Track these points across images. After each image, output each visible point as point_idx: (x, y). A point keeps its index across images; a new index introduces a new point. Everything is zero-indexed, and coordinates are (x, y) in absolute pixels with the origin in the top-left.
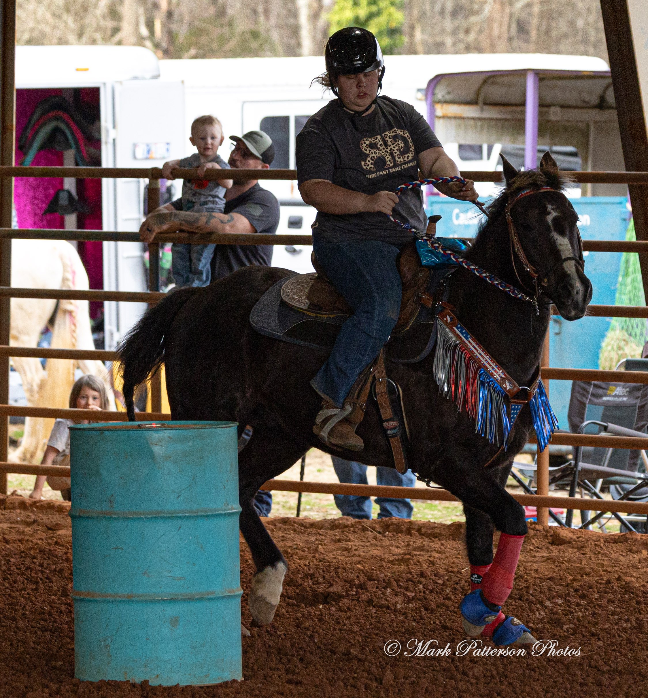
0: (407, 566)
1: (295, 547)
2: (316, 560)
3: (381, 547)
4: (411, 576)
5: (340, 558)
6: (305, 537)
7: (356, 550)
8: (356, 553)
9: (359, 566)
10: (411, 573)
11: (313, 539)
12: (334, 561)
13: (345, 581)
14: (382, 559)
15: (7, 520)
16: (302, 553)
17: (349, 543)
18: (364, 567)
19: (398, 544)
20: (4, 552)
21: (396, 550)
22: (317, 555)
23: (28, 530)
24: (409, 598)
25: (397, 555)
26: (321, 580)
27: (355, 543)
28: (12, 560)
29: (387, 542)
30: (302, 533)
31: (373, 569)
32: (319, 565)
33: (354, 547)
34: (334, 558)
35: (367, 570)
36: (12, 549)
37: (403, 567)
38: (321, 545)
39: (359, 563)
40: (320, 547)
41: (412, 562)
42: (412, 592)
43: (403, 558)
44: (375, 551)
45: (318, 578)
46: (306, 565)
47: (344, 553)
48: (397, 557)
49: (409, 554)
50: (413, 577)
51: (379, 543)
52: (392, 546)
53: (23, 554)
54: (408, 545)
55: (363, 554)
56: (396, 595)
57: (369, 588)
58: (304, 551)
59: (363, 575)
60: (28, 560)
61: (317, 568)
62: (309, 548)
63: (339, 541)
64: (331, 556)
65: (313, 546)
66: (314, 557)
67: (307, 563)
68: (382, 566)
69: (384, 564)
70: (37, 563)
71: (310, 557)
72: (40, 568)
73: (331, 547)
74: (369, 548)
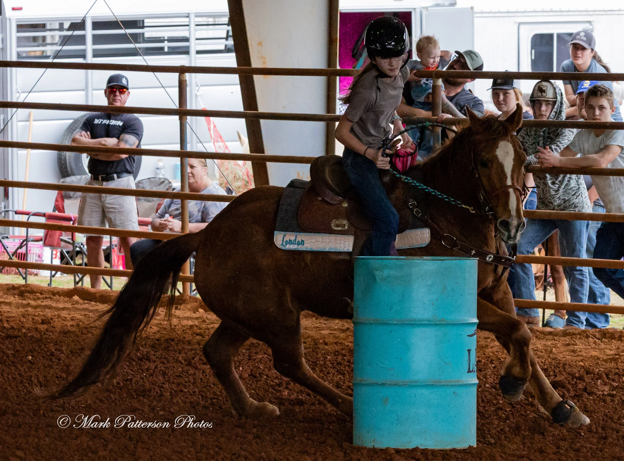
0: (616, 363)
1: (535, 349)
2: (551, 359)
3: (599, 349)
4: (617, 371)
5: (568, 357)
6: (543, 342)
7: (580, 351)
8: (580, 354)
9: (581, 364)
10: (618, 369)
11: (549, 343)
12: (564, 359)
13: (569, 374)
14: (598, 359)
15: (329, 328)
16: (540, 353)
17: (576, 347)
18: (585, 364)
19: (611, 348)
20: (323, 352)
21: (609, 352)
22: (551, 355)
23: (342, 335)
24: (614, 387)
25: (609, 355)
26: (551, 373)
27: (580, 345)
28: (329, 357)
29: (603, 346)
30: (542, 339)
31: (591, 366)
32: (552, 362)
33: (579, 350)
34: (564, 357)
35: (586, 366)
36: (329, 349)
37: (613, 364)
38: (555, 348)
39: (582, 361)
40: (554, 349)
41: (620, 360)
42: (616, 382)
43: (613, 357)
44: (593, 352)
45: (550, 372)
46: (542, 363)
47: (571, 353)
48: (609, 357)
49: (618, 355)
50: (619, 371)
51: (597, 347)
52: (606, 349)
53: (336, 353)
54: (618, 348)
55: (585, 354)
56: (605, 385)
57: (586, 379)
58: (542, 352)
59: (583, 370)
60: (340, 357)
61: (550, 365)
62: (546, 350)
63: (568, 345)
64: (561, 355)
65: (549, 349)
66: (549, 356)
67: (543, 361)
68: (598, 364)
69: (599, 362)
70: (346, 360)
71: (546, 356)
72: (348, 364)
73: (562, 349)
74: (590, 350)
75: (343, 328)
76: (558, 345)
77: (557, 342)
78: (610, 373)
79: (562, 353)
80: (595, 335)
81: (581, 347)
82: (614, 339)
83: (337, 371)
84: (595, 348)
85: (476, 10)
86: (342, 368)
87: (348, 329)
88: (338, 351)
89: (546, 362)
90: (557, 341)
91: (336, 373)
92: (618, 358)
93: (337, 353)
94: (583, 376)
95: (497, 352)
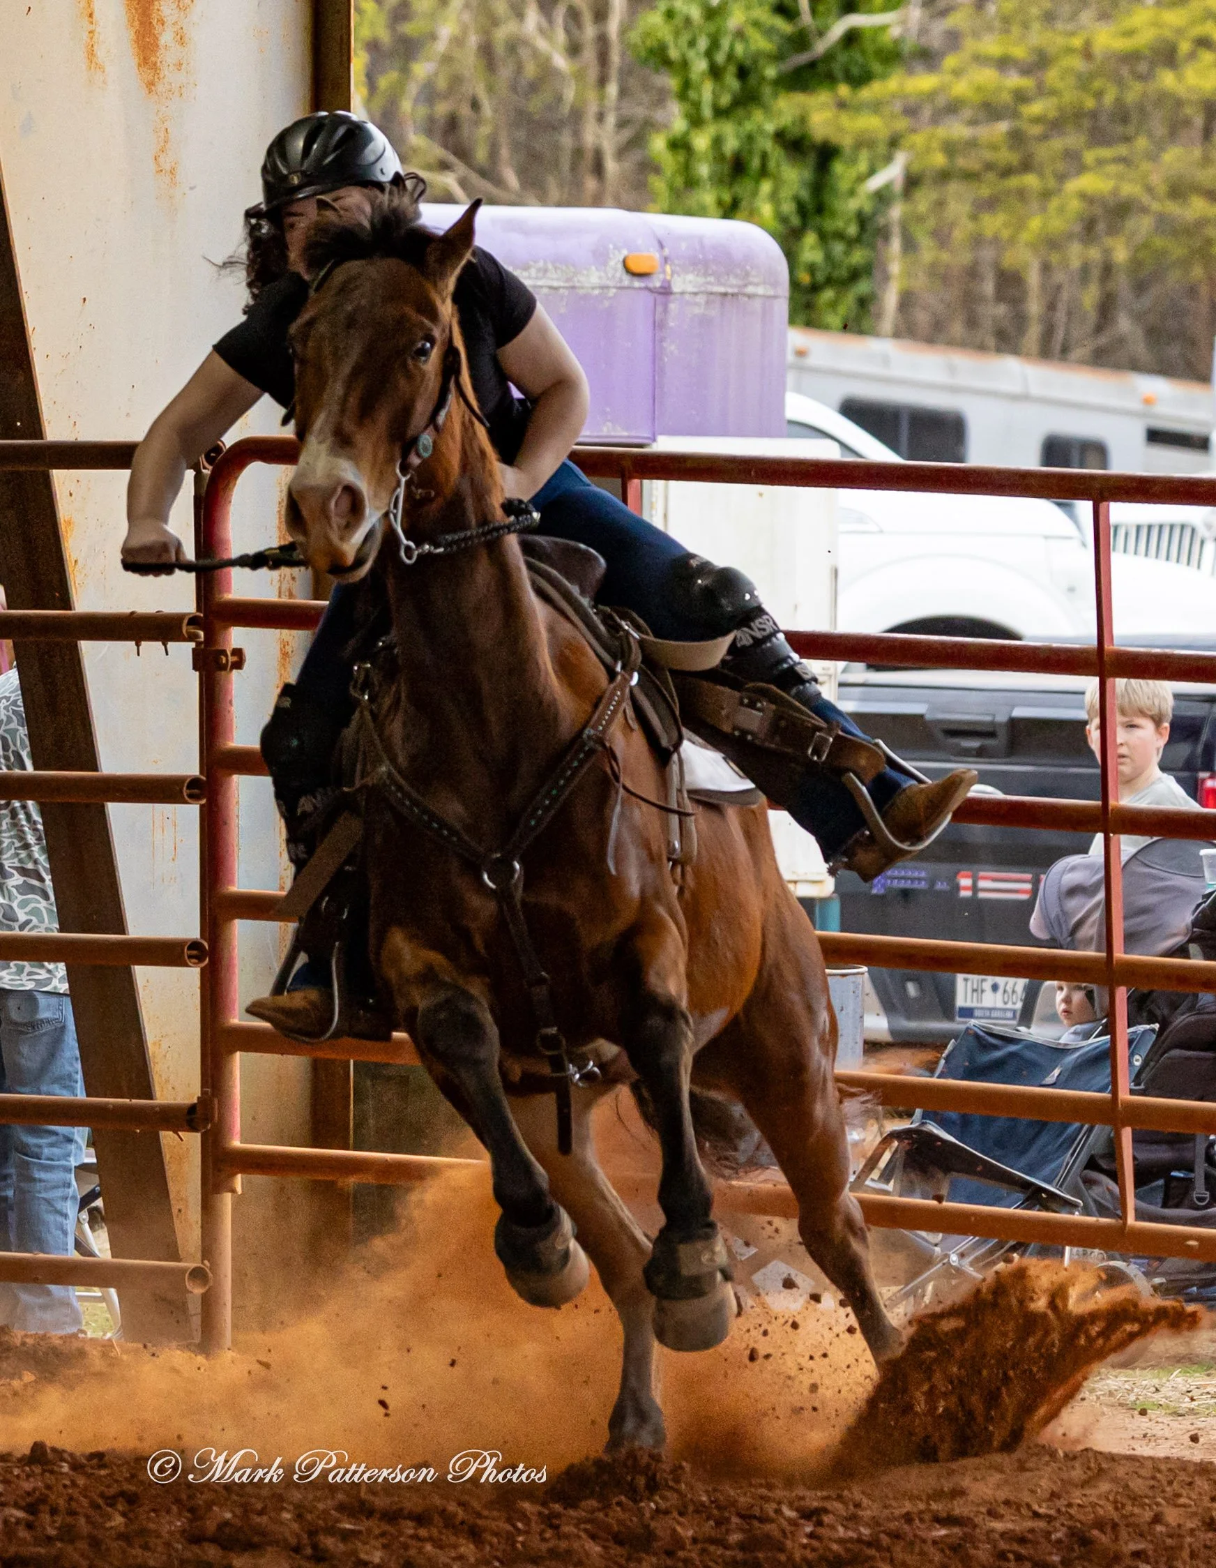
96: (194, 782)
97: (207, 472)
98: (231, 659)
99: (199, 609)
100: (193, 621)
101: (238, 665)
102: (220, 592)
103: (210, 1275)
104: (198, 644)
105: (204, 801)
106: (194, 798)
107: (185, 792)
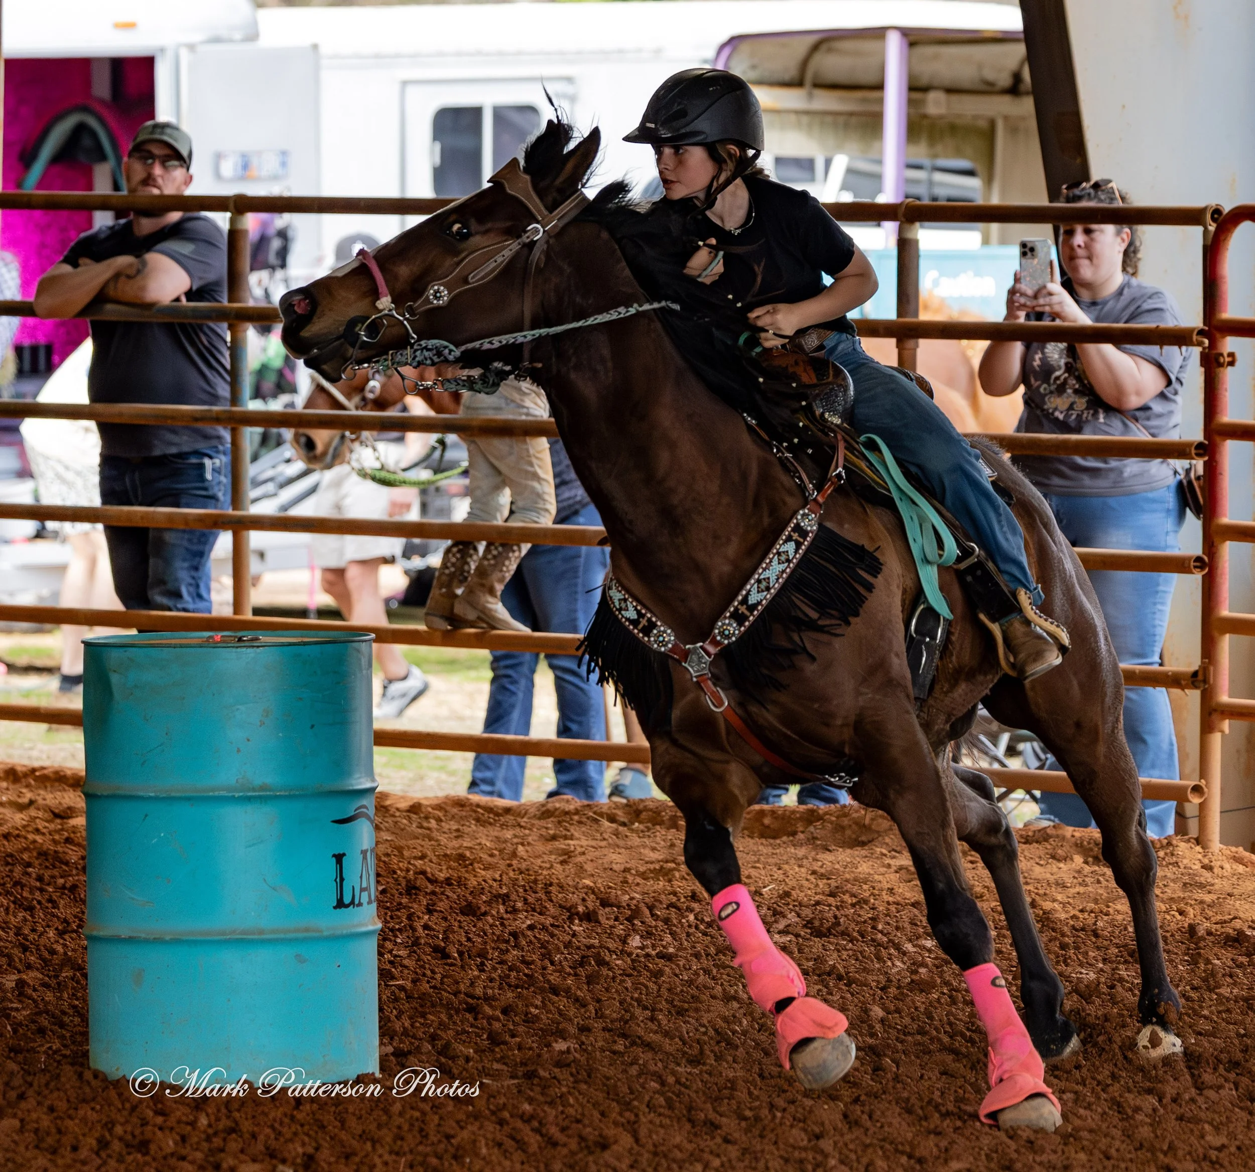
0: (670, 881)
1: (477, 848)
2: (514, 870)
3: (626, 848)
4: (674, 899)
5: (554, 867)
6: (495, 832)
7: (584, 853)
9: (587, 882)
10: (675, 894)
11: (509, 835)
12: (545, 873)
13: (561, 906)
14: (627, 871)
16: (489, 859)
17: (571, 842)
18: (595, 883)
19: (654, 845)
21: (652, 854)
22: (514, 862)
25: (652, 863)
26: (519, 905)
27: (581, 841)
29: (635, 840)
30: (492, 825)
31: (610, 888)
32: (517, 880)
33: (579, 850)
34: (545, 868)
35: (600, 890)
37: (661, 884)
38: (523, 844)
39: (588, 875)
40: (520, 848)
41: (677, 874)
42: (674, 926)
43: (662, 867)
44: (614, 856)
45: (515, 902)
46: (495, 880)
47: (563, 858)
48: (652, 866)
49: (673, 861)
50: (677, 900)
51: (621, 843)
52: (644, 846)
57: (603, 920)
58: (492, 855)
59: (592, 896)
60: (18, 869)
61: (514, 885)
62: (501, 851)
63: (554, 838)
64: (539, 862)
65: (509, 848)
66: (510, 865)
67: (497, 877)
68: (627, 882)
69: (630, 879)
70: (34, 875)
71: (502, 864)
72: (38, 884)
73: (540, 847)
74: (605, 851)
75: (20, 801)
76: (530, 839)
77: (527, 832)
78: (657, 904)
79: (539, 856)
80: (615, 815)
81: (584, 842)
82: (661, 823)
83: (14, 902)
84: (618, 846)
85: (324, 50)
86: (25, 894)
87: (31, 802)
88: (11, 855)
89: (504, 877)
90: (525, 828)
91: (12, 906)
92: (674, 869)
93: (9, 860)
94: (595, 912)
95: (387, 855)
96: (1200, 446)
97: (1212, 228)
98: (1227, 359)
99: (1205, 324)
100: (1201, 332)
101: (1232, 363)
102: (1220, 312)
103: (1206, 790)
104: (1204, 348)
105: (1206, 458)
106: (1199, 455)
107: (1193, 451)
